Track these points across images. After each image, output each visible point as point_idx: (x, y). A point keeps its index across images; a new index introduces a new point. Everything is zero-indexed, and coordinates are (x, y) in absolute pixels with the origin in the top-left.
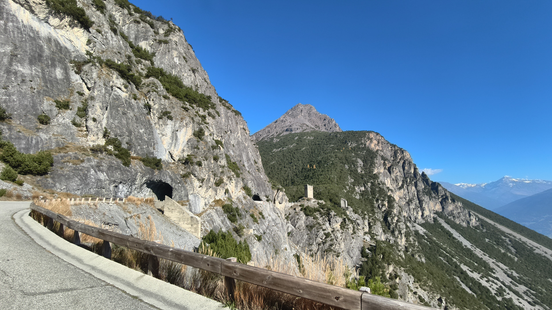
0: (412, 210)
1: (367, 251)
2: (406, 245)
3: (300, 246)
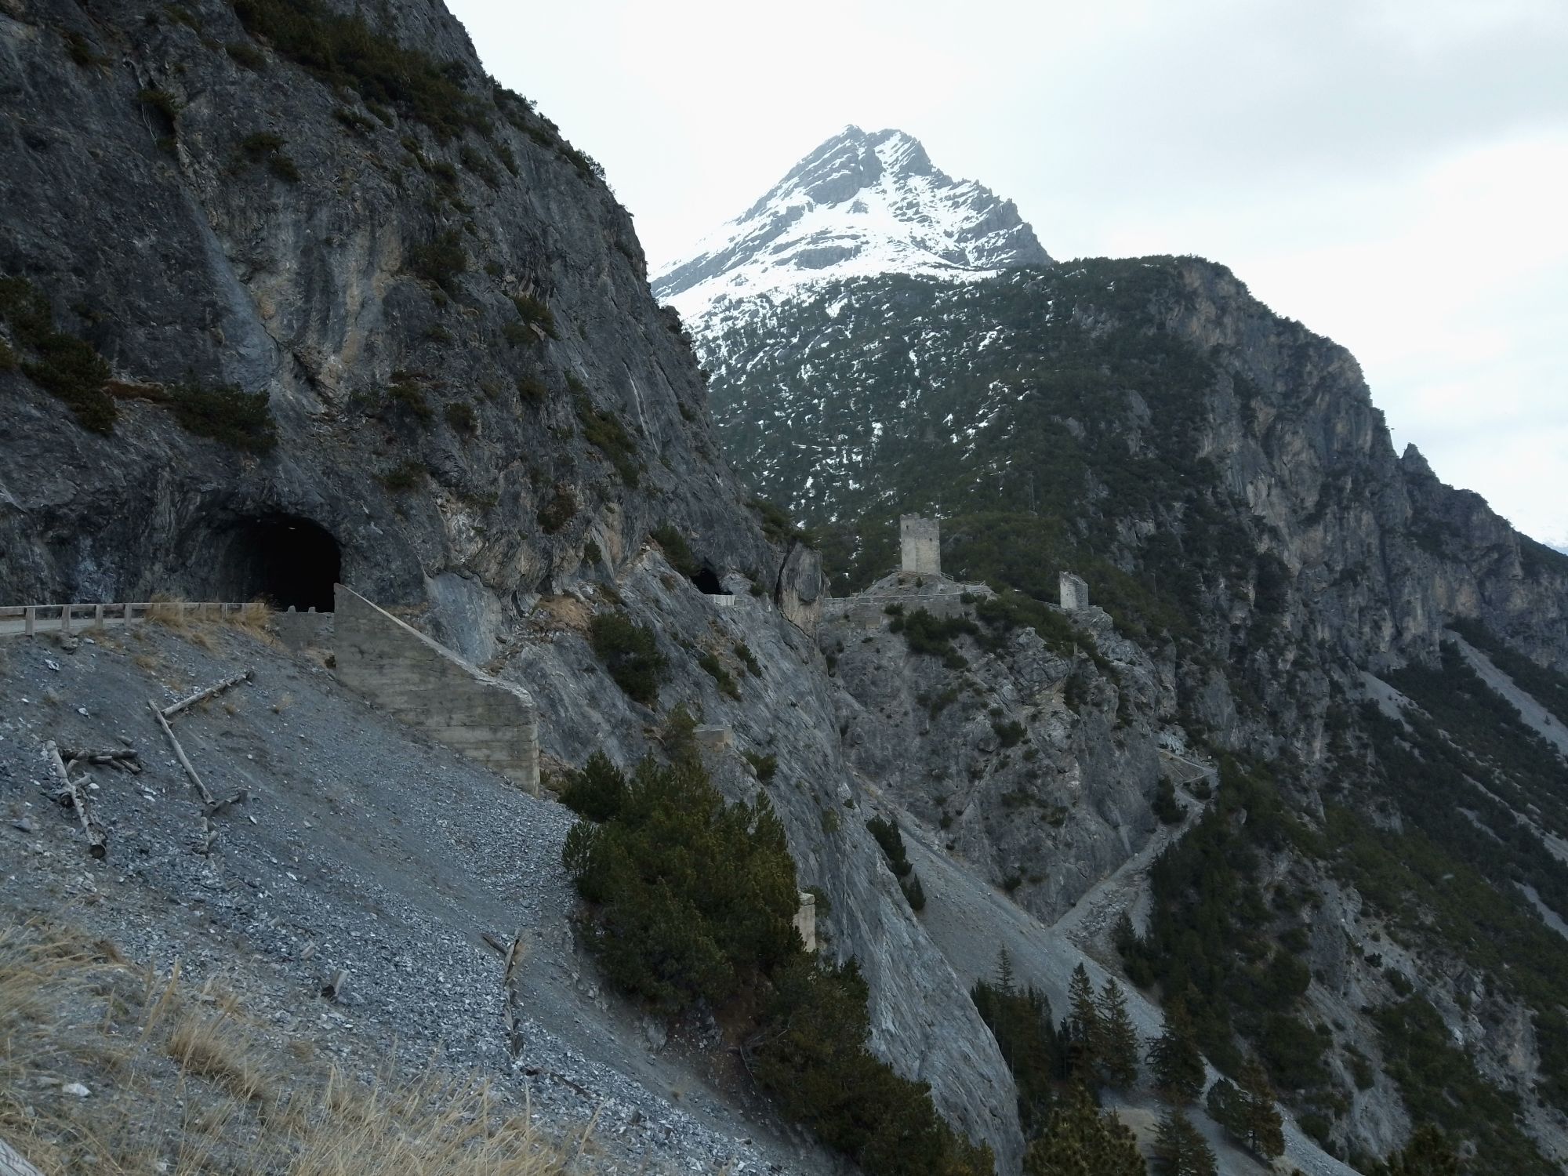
0: (1356, 615)
1: (1182, 797)
2: (1328, 765)
3: (890, 785)
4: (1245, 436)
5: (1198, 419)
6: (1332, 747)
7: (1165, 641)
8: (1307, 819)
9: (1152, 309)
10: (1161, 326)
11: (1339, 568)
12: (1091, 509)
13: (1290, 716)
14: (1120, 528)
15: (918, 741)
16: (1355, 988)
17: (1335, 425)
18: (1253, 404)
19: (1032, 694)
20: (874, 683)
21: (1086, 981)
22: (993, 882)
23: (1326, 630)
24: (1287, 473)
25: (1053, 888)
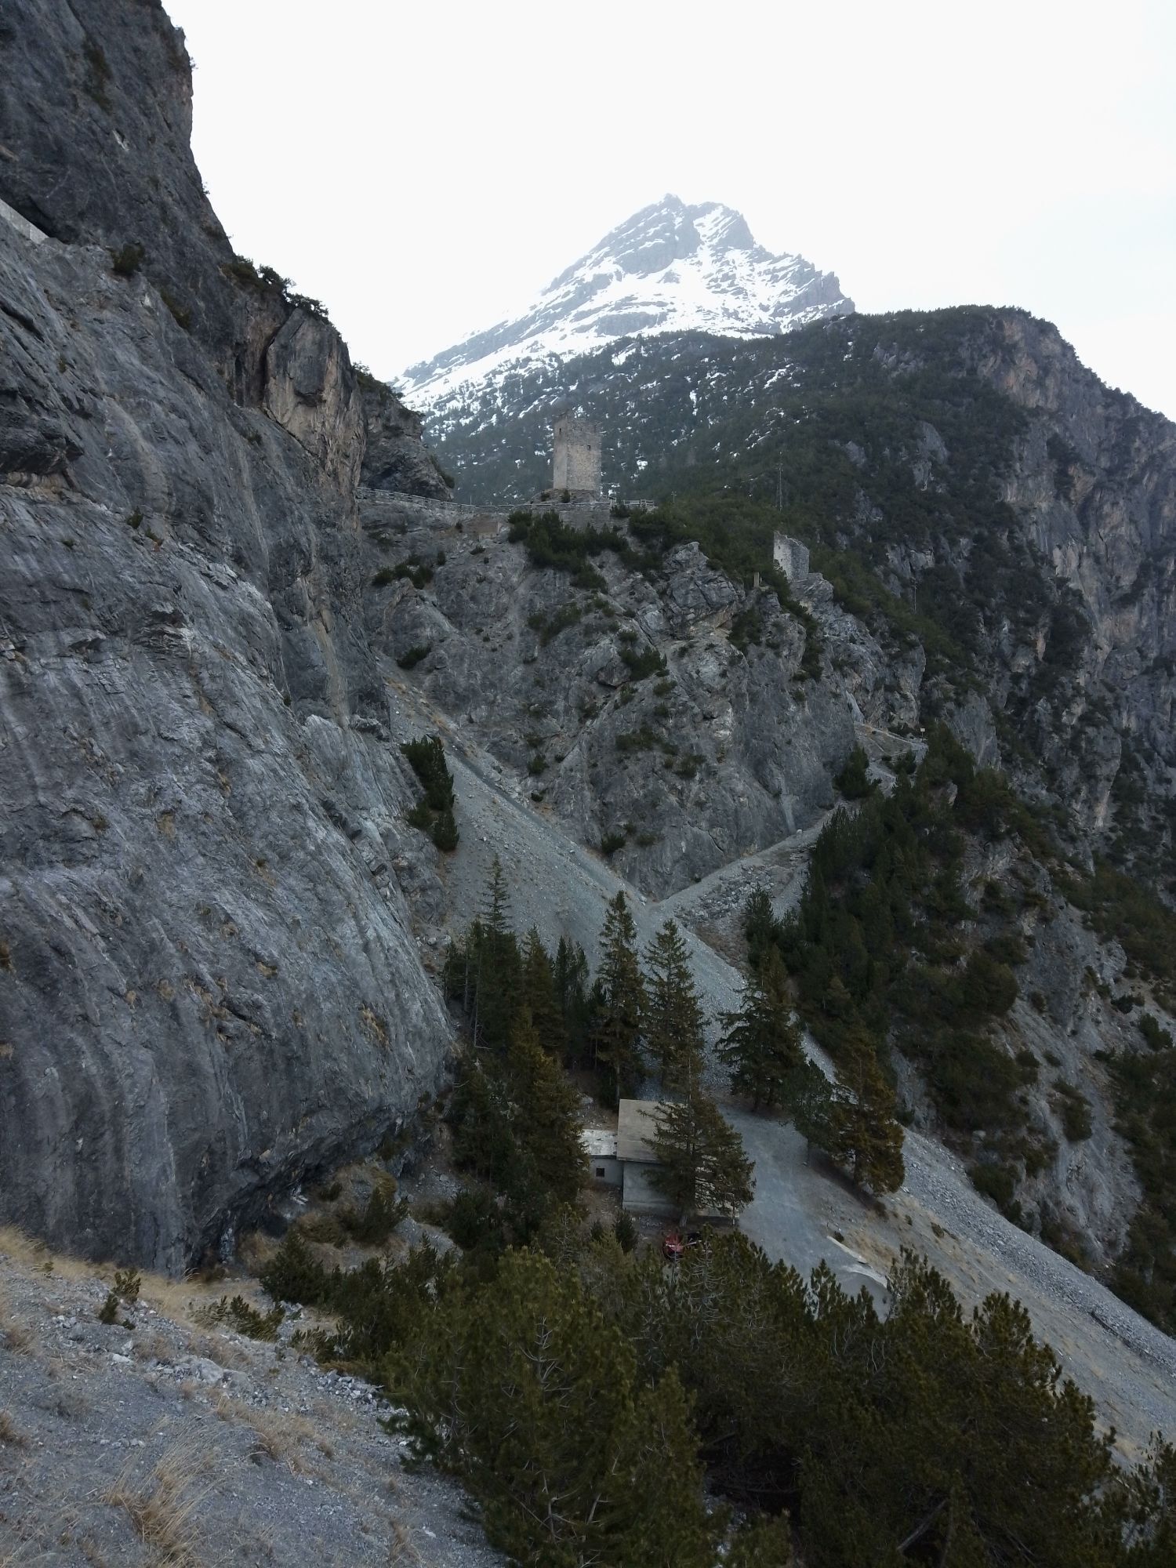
1: (875, 771)
2: (1113, 836)
3: (471, 721)
4: (1057, 497)
5: (1002, 465)
6: (1118, 817)
7: (912, 646)
8: (1070, 869)
9: (964, 353)
10: (973, 371)
11: (1153, 655)
12: (858, 532)
13: (1070, 775)
14: (890, 555)
15: (519, 670)
16: (1089, 1029)
17: (1161, 509)
18: (1071, 471)
19: (684, 625)
20: (473, 598)
21: (626, 919)
22: (587, 842)
23: (1133, 719)
24: (1102, 547)
25: (668, 855)
